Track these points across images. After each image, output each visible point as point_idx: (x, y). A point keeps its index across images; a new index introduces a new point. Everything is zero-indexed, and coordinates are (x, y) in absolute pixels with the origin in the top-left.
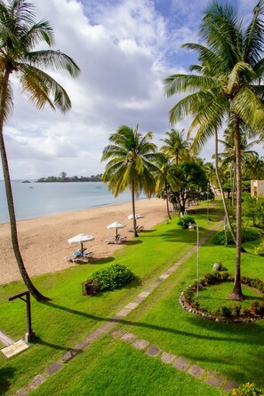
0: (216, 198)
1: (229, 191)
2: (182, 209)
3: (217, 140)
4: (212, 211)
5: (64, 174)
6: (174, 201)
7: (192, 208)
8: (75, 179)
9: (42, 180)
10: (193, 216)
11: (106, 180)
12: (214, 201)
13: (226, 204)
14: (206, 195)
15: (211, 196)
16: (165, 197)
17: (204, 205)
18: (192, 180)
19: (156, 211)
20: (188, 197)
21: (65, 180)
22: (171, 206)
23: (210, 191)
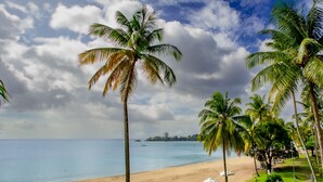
0: (300, 156)
1: (312, 149)
2: (269, 167)
3: (295, 102)
4: (297, 169)
5: (167, 134)
6: (260, 159)
7: (278, 166)
8: (176, 139)
9: (150, 140)
10: (280, 174)
11: (202, 139)
12: (298, 159)
13: (312, 162)
14: (290, 153)
15: (296, 154)
16: (252, 155)
17: (289, 162)
18: (275, 139)
19: (245, 168)
20: (273, 155)
21: (168, 139)
22: (259, 163)
23: (294, 149)
